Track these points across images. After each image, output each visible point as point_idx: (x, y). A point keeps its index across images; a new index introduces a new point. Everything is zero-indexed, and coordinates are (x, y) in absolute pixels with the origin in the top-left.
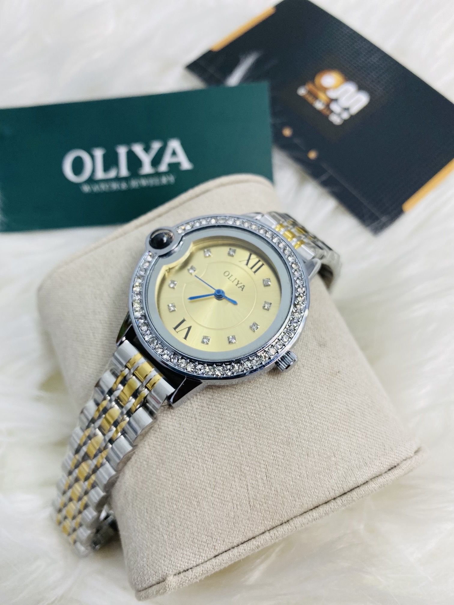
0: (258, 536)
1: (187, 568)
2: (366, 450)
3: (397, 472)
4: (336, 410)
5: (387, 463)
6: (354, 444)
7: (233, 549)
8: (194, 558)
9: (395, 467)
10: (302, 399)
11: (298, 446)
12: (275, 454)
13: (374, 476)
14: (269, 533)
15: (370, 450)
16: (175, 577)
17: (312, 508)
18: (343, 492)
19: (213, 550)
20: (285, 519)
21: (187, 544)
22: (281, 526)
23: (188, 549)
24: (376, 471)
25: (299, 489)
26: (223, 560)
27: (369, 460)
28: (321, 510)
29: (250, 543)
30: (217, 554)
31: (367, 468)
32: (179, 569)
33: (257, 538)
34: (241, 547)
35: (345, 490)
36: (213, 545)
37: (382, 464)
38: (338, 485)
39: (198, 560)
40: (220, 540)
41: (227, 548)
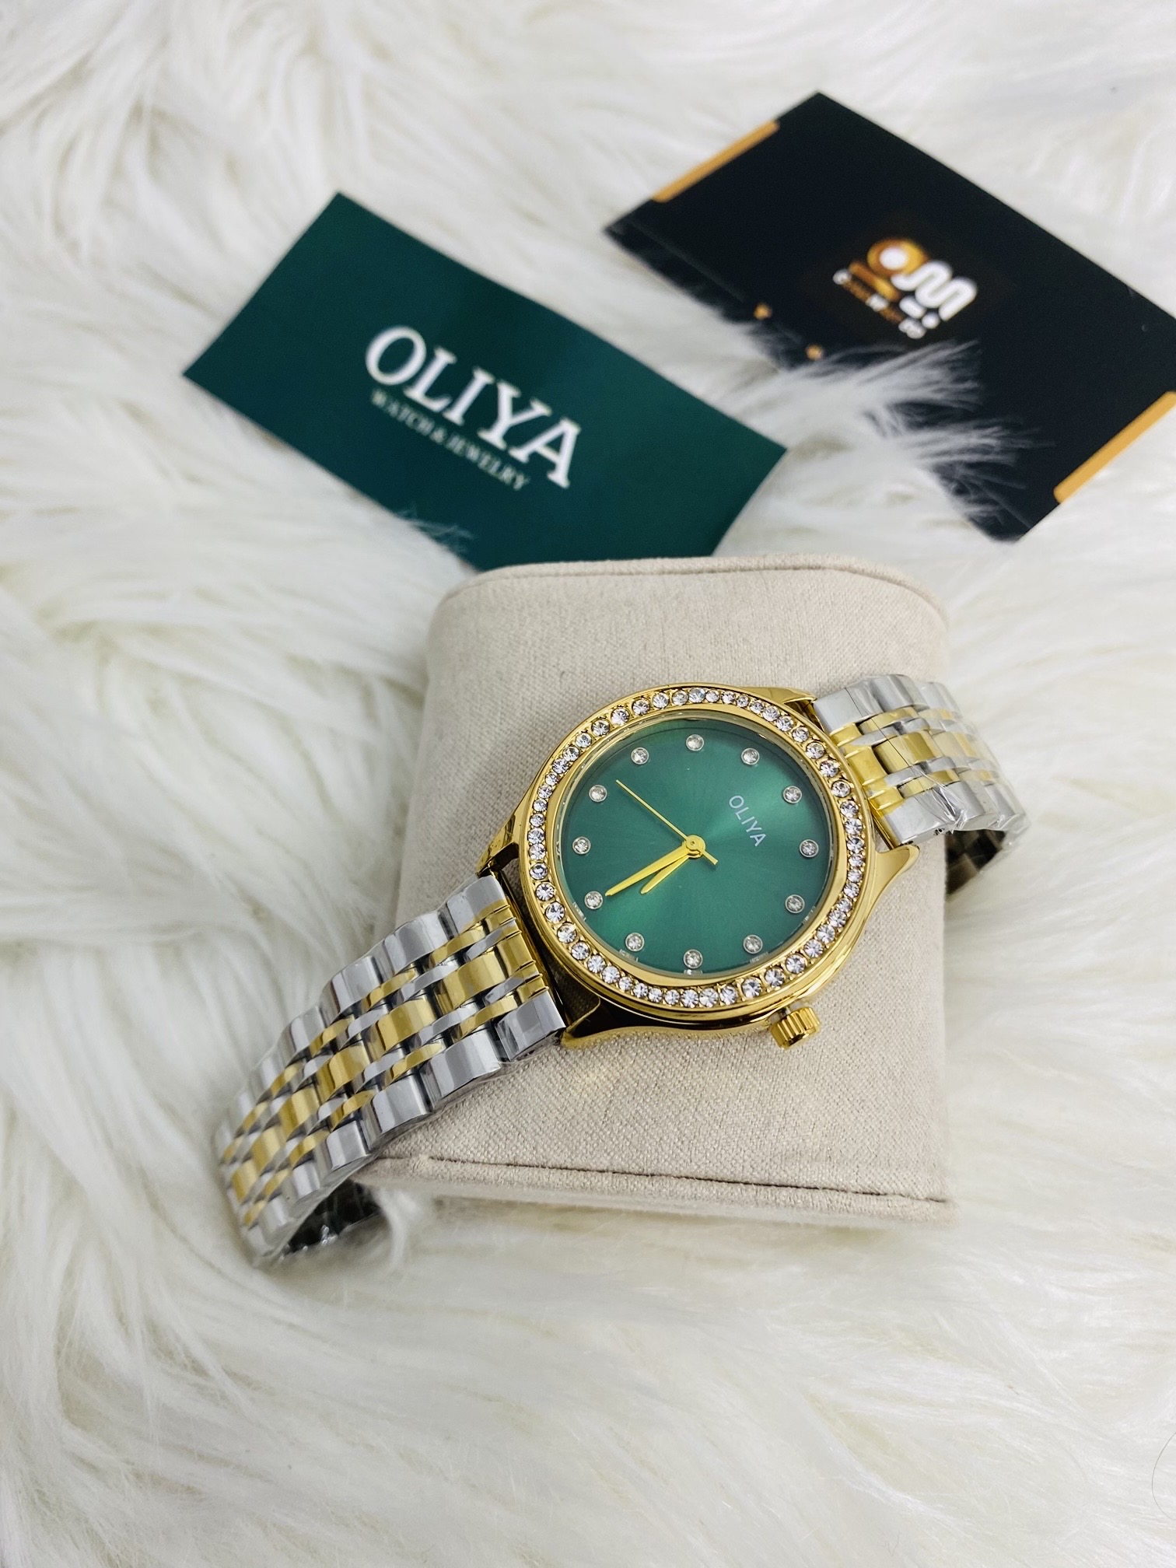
11: (732, 1065)
12: (688, 1057)
17: (702, 1177)
33: (589, 1174)
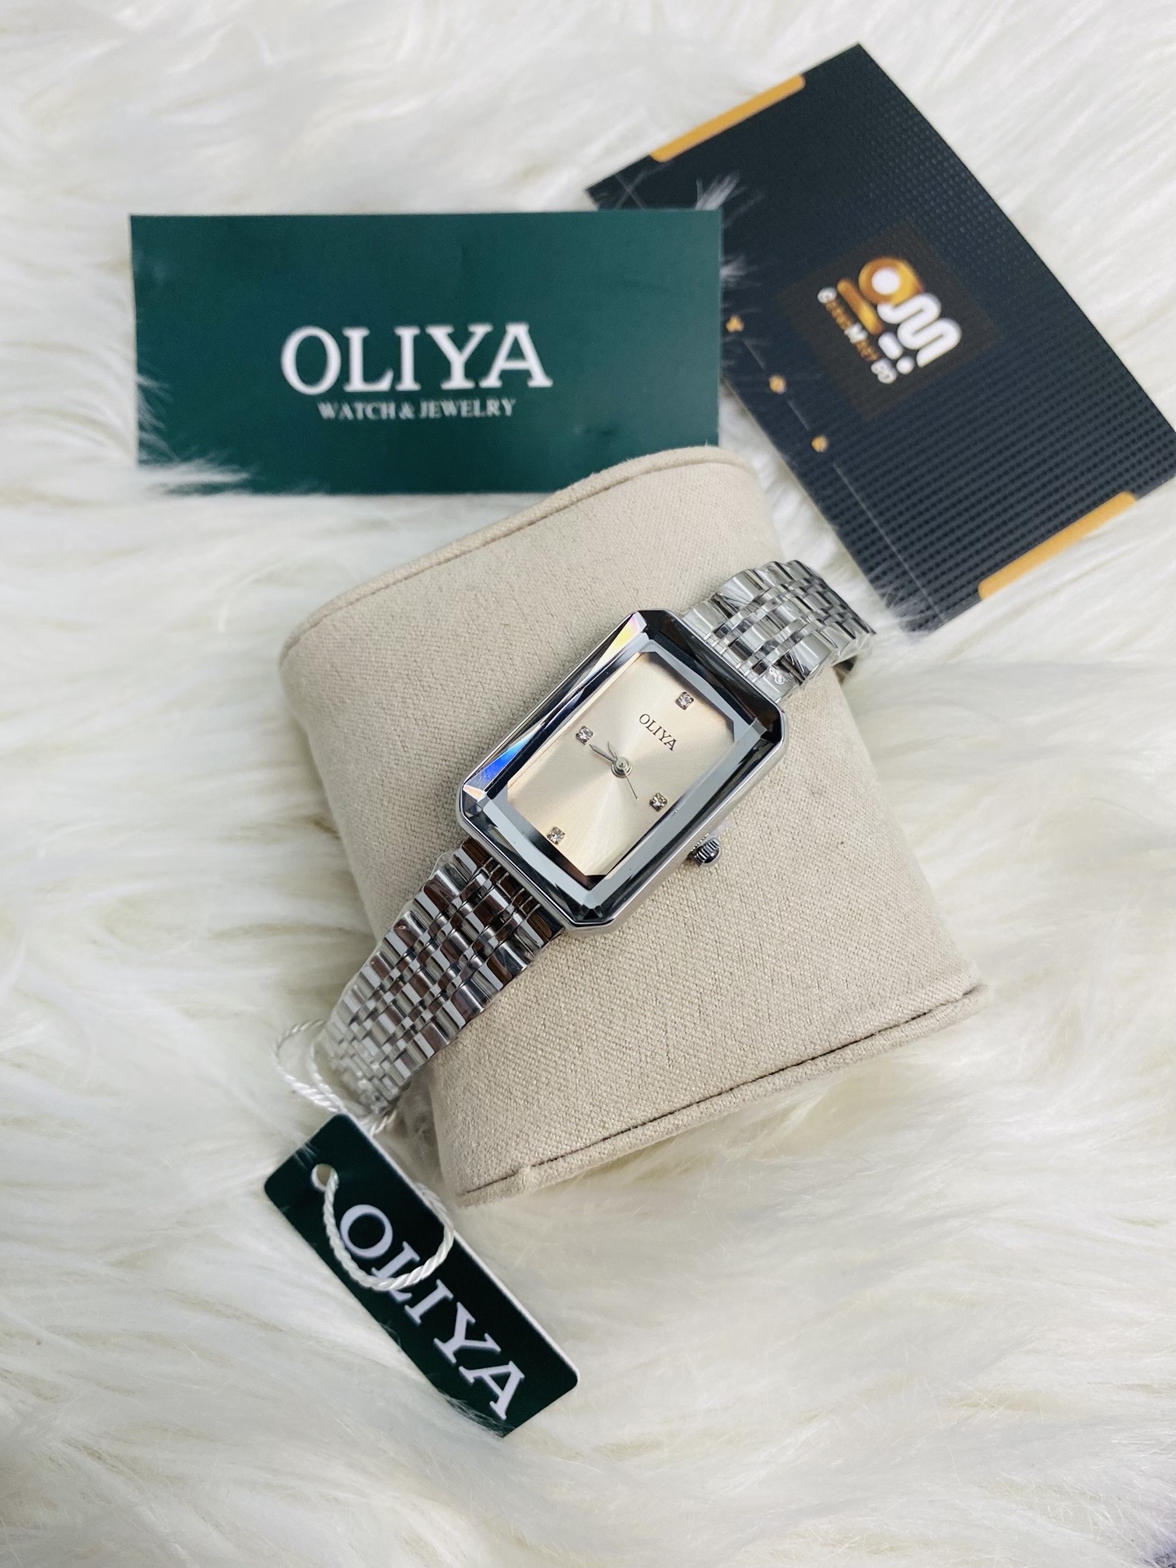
0: (679, 1110)
1: (555, 1154)
2: (876, 982)
3: (926, 1024)
4: (829, 909)
5: (910, 1007)
6: (856, 970)
7: (635, 1130)
8: (568, 1140)
9: (925, 1014)
10: (772, 887)
13: (886, 1026)
14: (698, 1106)
15: (883, 982)
16: (533, 1168)
18: (830, 1049)
19: (601, 1129)
20: (727, 1086)
21: (558, 1116)
22: (719, 1097)
23: (559, 1126)
24: (890, 1018)
25: (753, 1037)
26: (619, 1146)
27: (879, 998)
28: (788, 1074)
29: (664, 1122)
30: (607, 1134)
31: (875, 1013)
32: (541, 1155)
34: (650, 1126)
35: (833, 1045)
36: (602, 1121)
37: (901, 1007)
38: (821, 1036)
39: (574, 1143)
40: (613, 1114)
41: (625, 1127)
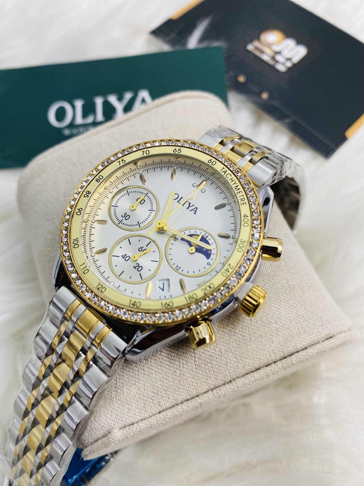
0: (201, 395)
2: (305, 321)
3: (333, 342)
4: (278, 284)
5: (324, 333)
9: (332, 337)
13: (312, 343)
14: (212, 391)
16: (120, 430)
18: (284, 356)
19: (158, 406)
20: (228, 380)
22: (224, 386)
23: (134, 405)
24: (315, 338)
25: (242, 351)
26: (167, 416)
27: (308, 329)
28: (262, 371)
30: (161, 410)
31: (306, 336)
32: (124, 422)
34: (185, 404)
36: (159, 402)
37: (319, 333)
39: (143, 415)
40: (164, 397)
